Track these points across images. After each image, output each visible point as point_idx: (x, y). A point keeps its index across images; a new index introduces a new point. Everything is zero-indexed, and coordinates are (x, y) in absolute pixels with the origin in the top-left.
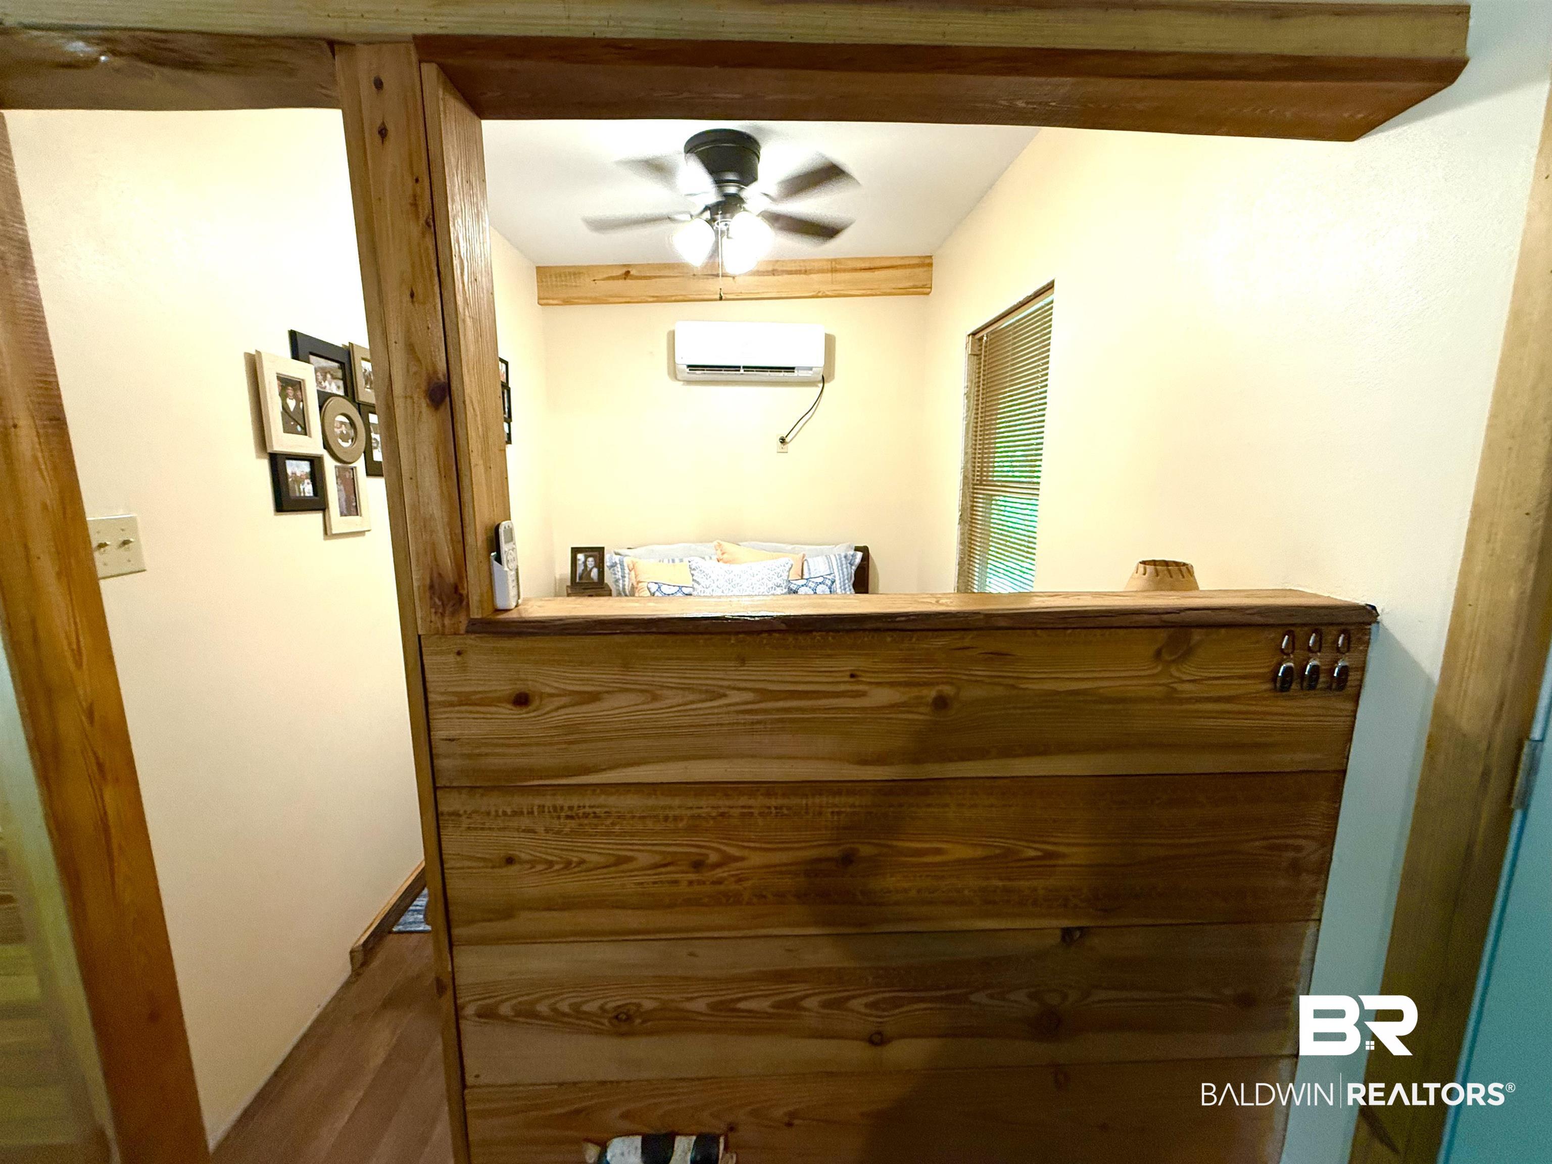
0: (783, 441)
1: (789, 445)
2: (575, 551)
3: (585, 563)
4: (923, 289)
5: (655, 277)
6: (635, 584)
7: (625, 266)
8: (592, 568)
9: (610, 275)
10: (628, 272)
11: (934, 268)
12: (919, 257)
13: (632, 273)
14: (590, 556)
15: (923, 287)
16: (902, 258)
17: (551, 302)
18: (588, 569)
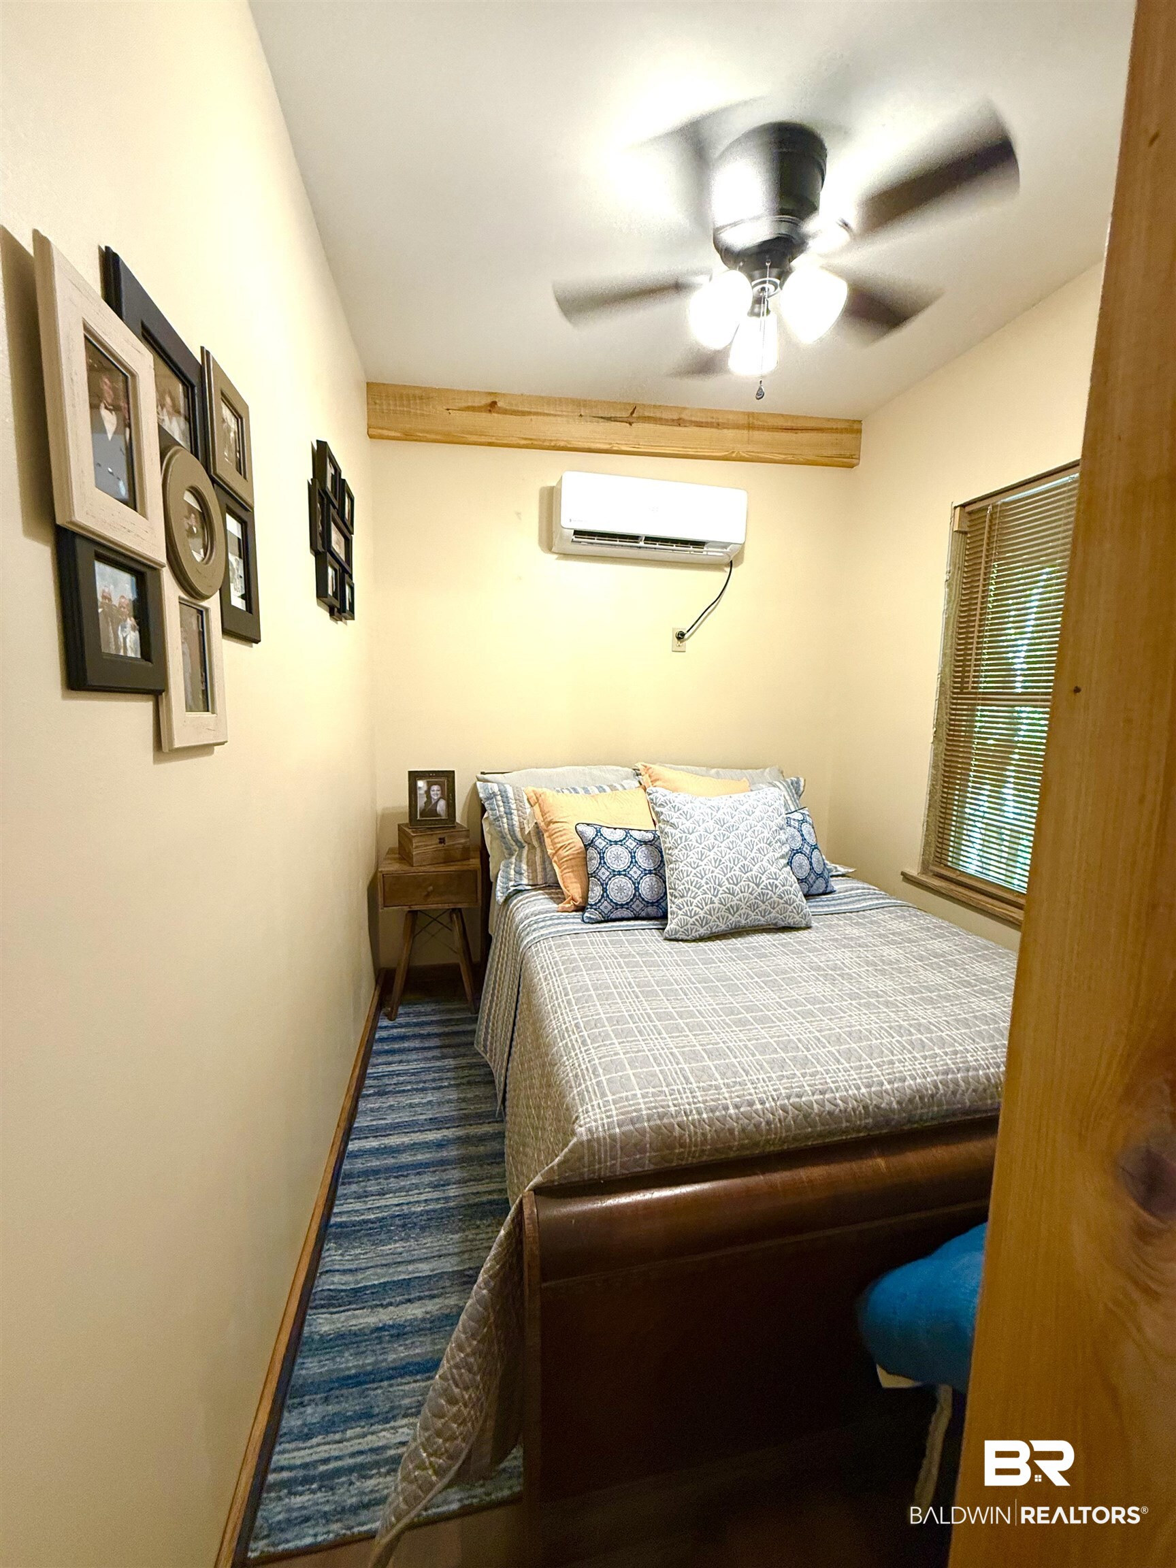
0: (681, 636)
1: (687, 642)
2: (414, 776)
3: (428, 792)
4: (847, 460)
5: (529, 413)
6: (542, 824)
7: (490, 394)
8: (438, 800)
9: (470, 404)
10: (494, 404)
11: (863, 435)
12: (848, 421)
13: (499, 404)
14: (436, 783)
15: (851, 457)
16: (829, 420)
17: (385, 432)
18: (433, 802)
